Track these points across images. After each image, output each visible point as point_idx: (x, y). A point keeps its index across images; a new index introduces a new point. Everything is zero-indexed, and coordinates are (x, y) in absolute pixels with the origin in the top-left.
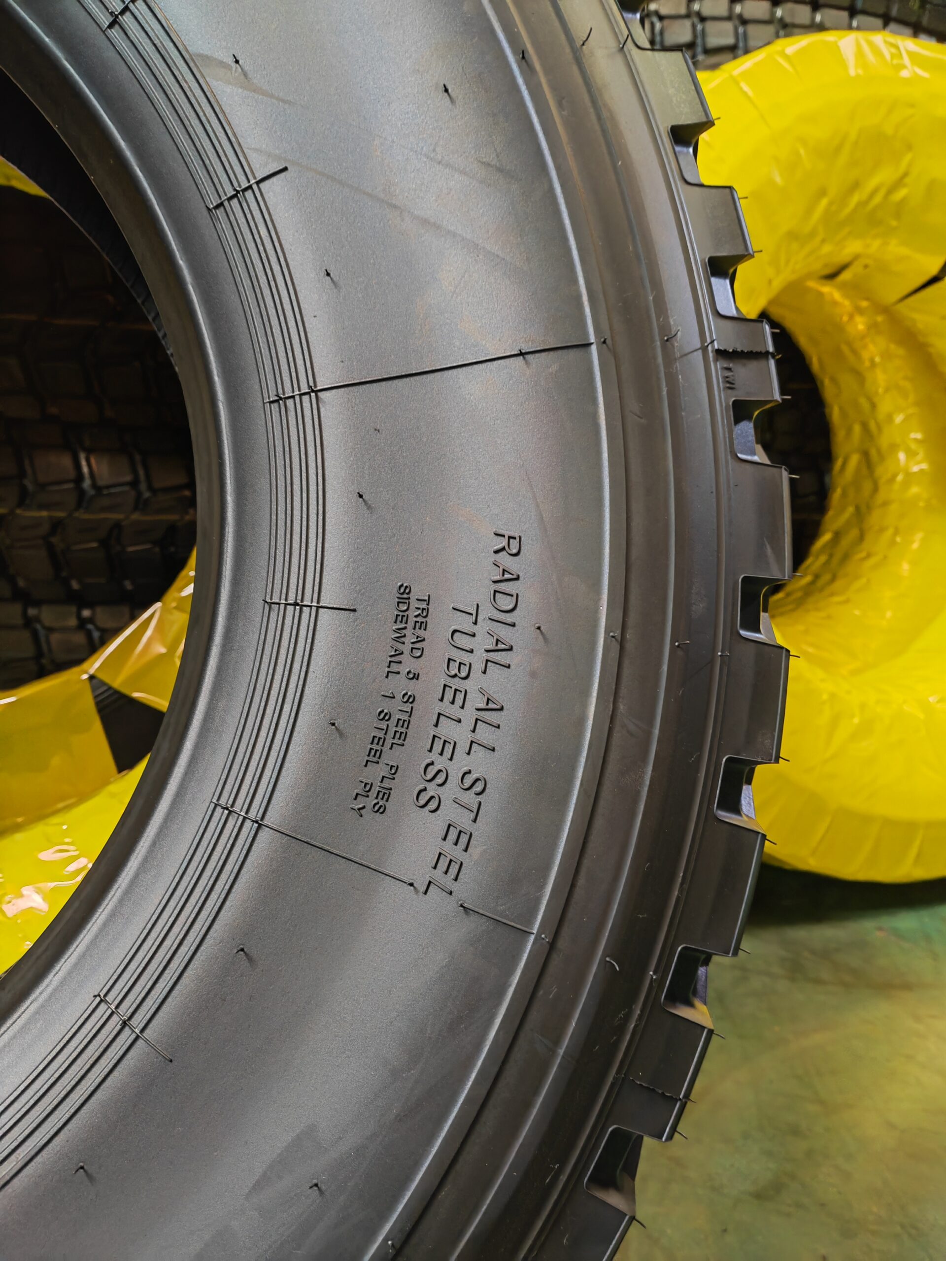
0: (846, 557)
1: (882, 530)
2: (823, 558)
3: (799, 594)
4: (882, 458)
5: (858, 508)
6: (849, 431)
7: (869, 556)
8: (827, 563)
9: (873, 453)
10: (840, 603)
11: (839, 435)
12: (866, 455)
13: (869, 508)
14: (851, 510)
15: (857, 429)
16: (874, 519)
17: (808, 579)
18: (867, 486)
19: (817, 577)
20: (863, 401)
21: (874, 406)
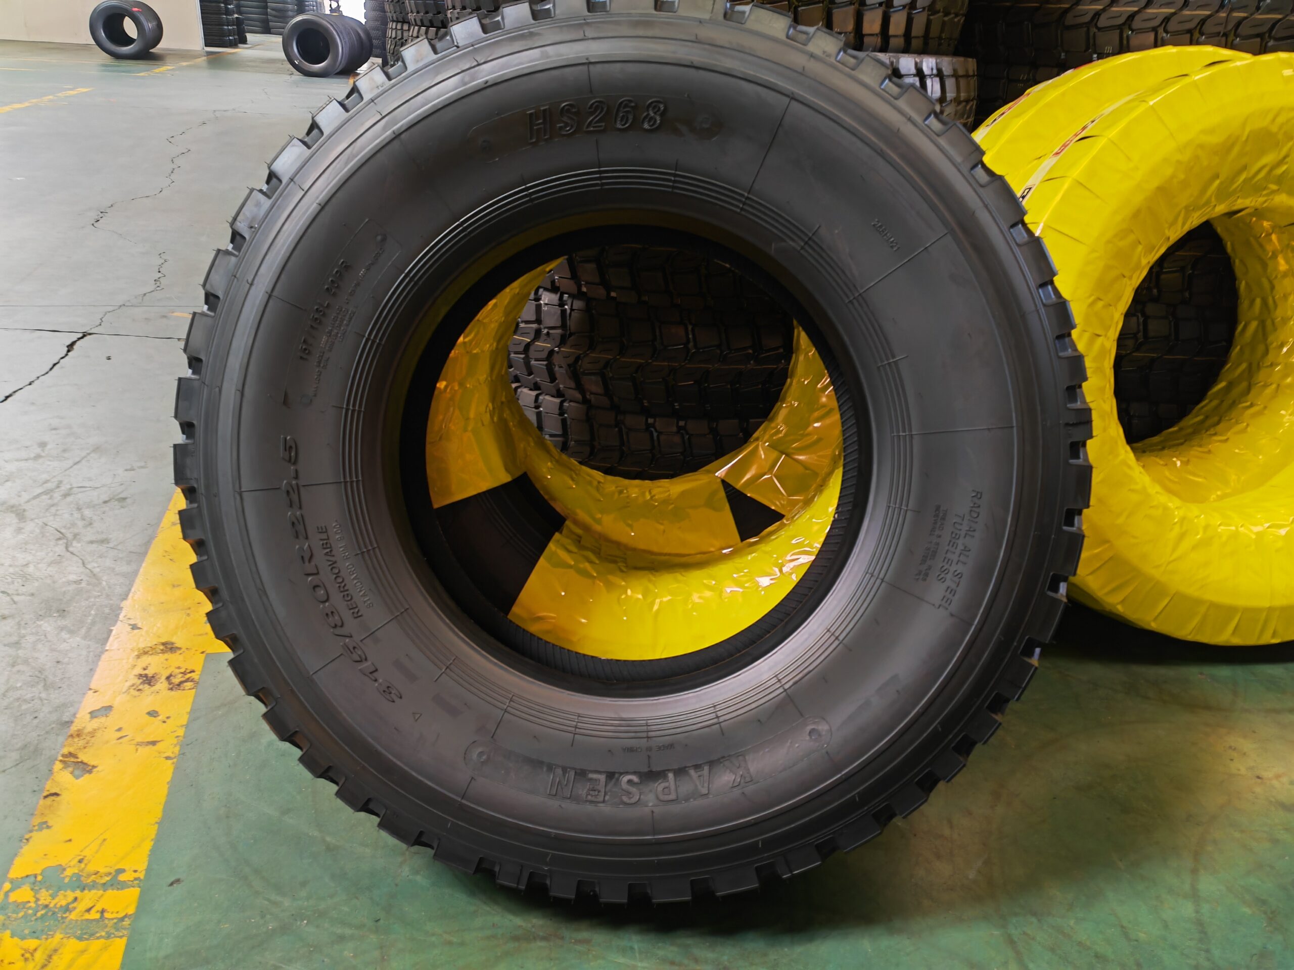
0: (1234, 404)
1: (1266, 386)
2: (1215, 403)
3: (1190, 430)
4: (1275, 329)
5: (1250, 365)
6: (1252, 302)
7: (1252, 405)
8: (1217, 407)
9: (1269, 323)
10: (1221, 441)
11: (1244, 304)
12: (1262, 324)
13: (1259, 368)
14: (1244, 366)
15: (1258, 301)
16: (1261, 376)
17: (1201, 418)
18: (1261, 348)
19: (1207, 417)
20: (1265, 281)
21: (1273, 288)
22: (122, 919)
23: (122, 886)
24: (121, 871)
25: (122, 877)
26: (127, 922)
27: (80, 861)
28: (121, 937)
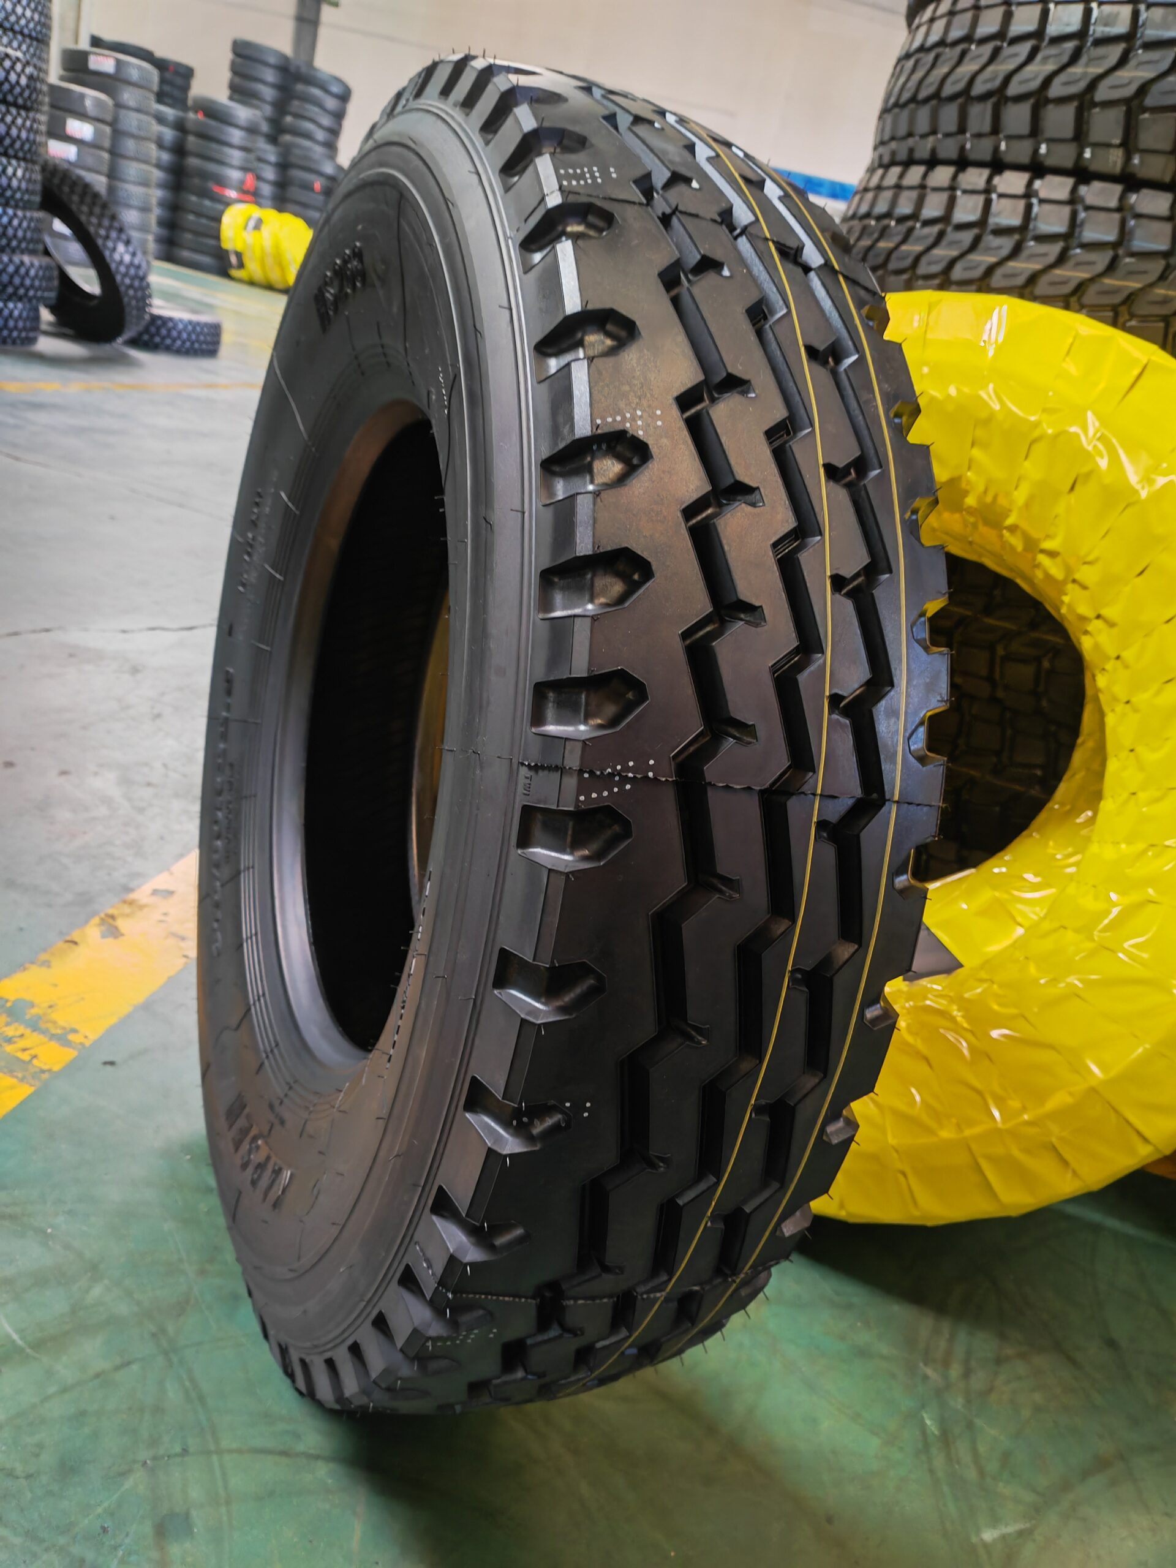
22: (43, 1071)
23: (67, 1044)
24: (74, 1031)
25: (71, 1037)
26: (45, 1076)
27: (51, 1007)
28: (31, 1085)
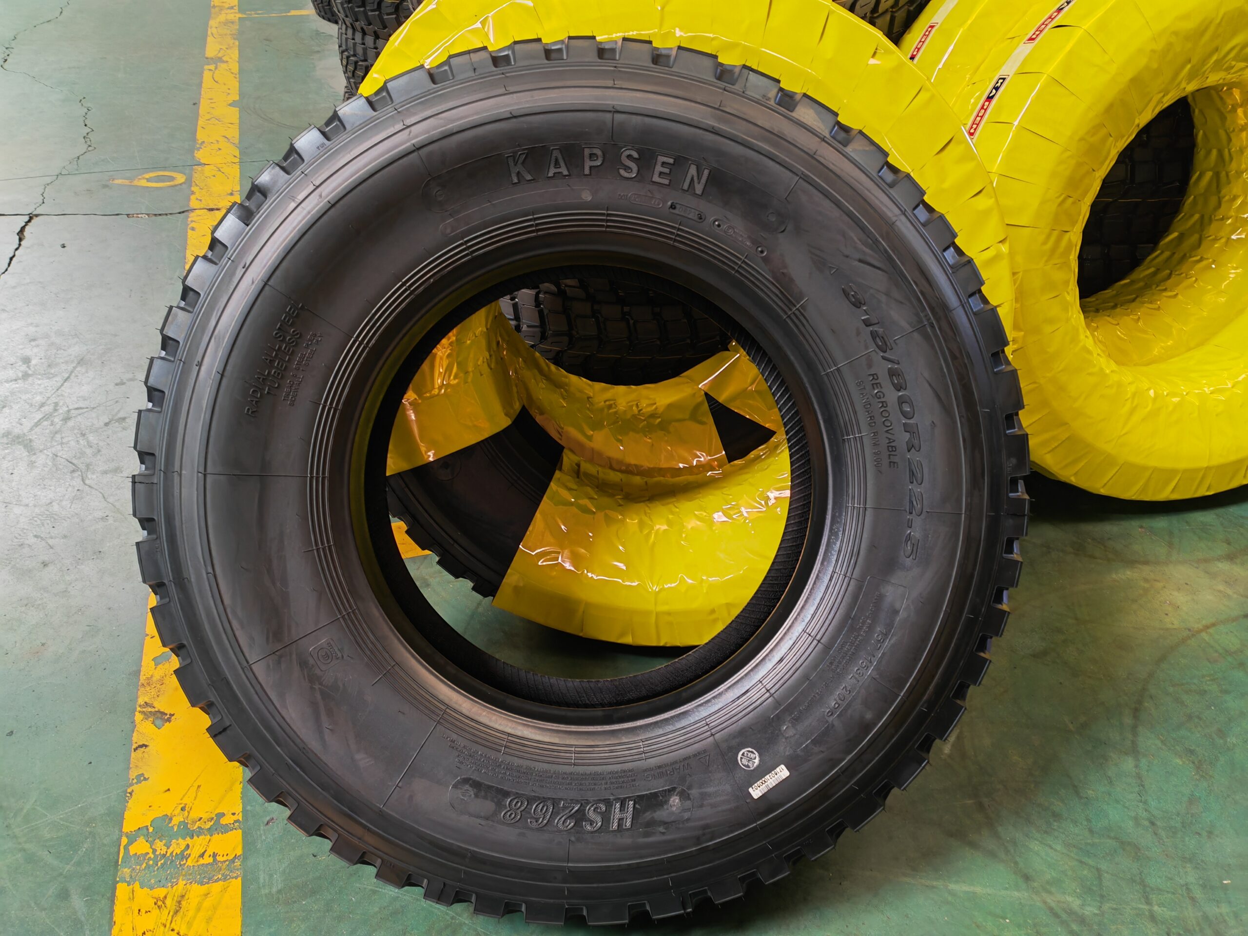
0: (1184, 258)
1: (1216, 240)
2: (1167, 254)
3: (1141, 284)
4: (1229, 182)
5: (1202, 217)
6: (1209, 153)
7: (1201, 260)
8: (1169, 258)
9: (1223, 174)
10: (1170, 297)
11: (1200, 154)
12: (1217, 175)
13: (1211, 221)
14: (1197, 216)
15: (1214, 152)
16: (1212, 229)
17: (1152, 270)
18: (1213, 201)
19: (1158, 271)
20: (1222, 133)
21: (1230, 140)
22: (233, 861)
23: (226, 829)
24: (222, 815)
25: (224, 821)
26: (238, 863)
27: (183, 809)
28: (236, 878)
